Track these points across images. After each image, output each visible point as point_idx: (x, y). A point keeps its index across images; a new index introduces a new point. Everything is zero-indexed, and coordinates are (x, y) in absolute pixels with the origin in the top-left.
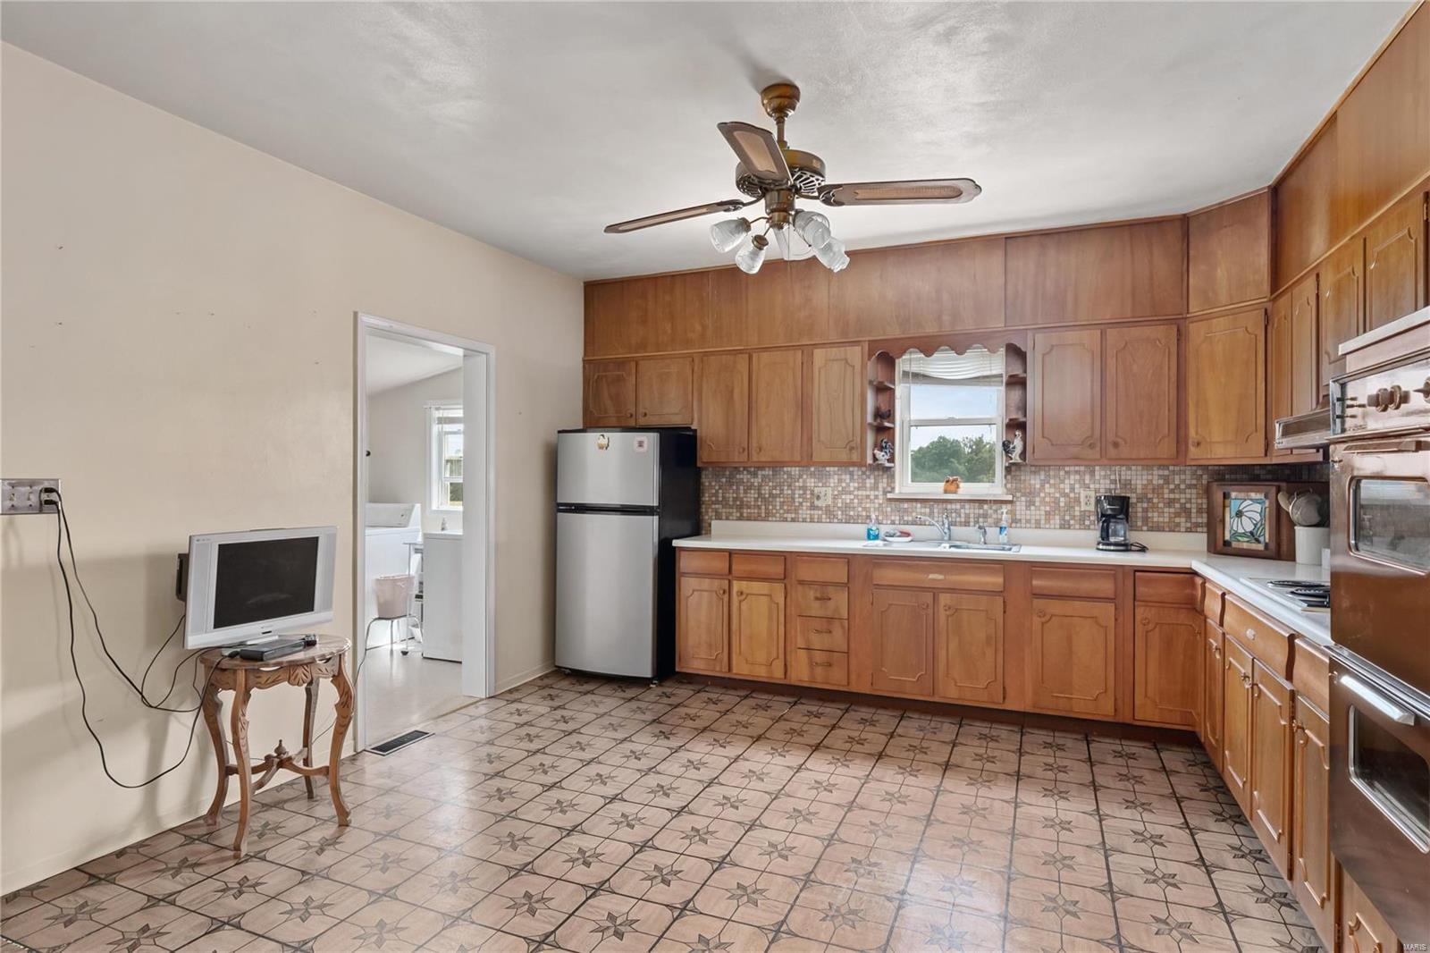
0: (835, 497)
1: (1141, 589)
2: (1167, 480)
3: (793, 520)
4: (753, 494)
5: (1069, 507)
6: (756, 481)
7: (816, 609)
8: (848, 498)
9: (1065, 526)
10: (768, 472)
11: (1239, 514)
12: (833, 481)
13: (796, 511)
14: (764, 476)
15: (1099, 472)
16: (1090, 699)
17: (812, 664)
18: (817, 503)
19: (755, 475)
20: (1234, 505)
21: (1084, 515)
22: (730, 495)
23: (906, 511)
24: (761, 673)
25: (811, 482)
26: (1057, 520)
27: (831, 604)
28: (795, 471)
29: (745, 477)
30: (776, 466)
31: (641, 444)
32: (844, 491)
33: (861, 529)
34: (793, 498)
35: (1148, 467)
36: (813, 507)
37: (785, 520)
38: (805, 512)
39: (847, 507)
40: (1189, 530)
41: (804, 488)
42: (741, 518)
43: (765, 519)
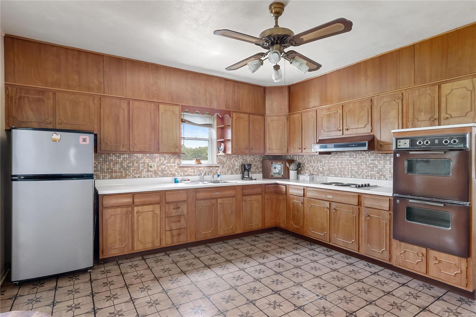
0: (158, 167)
1: (267, 190)
2: (254, 159)
3: (139, 177)
4: (118, 166)
5: (233, 168)
6: (120, 160)
7: (174, 213)
8: (163, 167)
9: (232, 173)
10: (126, 156)
11: (275, 168)
12: (157, 160)
13: (140, 173)
14: (124, 158)
15: (240, 157)
16: (256, 224)
17: (172, 236)
18: (150, 169)
19: (119, 157)
20: (274, 165)
21: (237, 170)
22: (105, 167)
23: (186, 171)
24: (149, 246)
25: (147, 161)
26: (230, 172)
27: (180, 210)
28: (140, 155)
29: (114, 158)
30: (130, 152)
31: (84, 140)
32: (162, 164)
33: (170, 179)
34: (139, 168)
35: (250, 155)
36: (148, 171)
37: (135, 177)
38: (144, 173)
39: (163, 170)
40: (259, 173)
41: (144, 163)
42: (111, 178)
43: (125, 178)
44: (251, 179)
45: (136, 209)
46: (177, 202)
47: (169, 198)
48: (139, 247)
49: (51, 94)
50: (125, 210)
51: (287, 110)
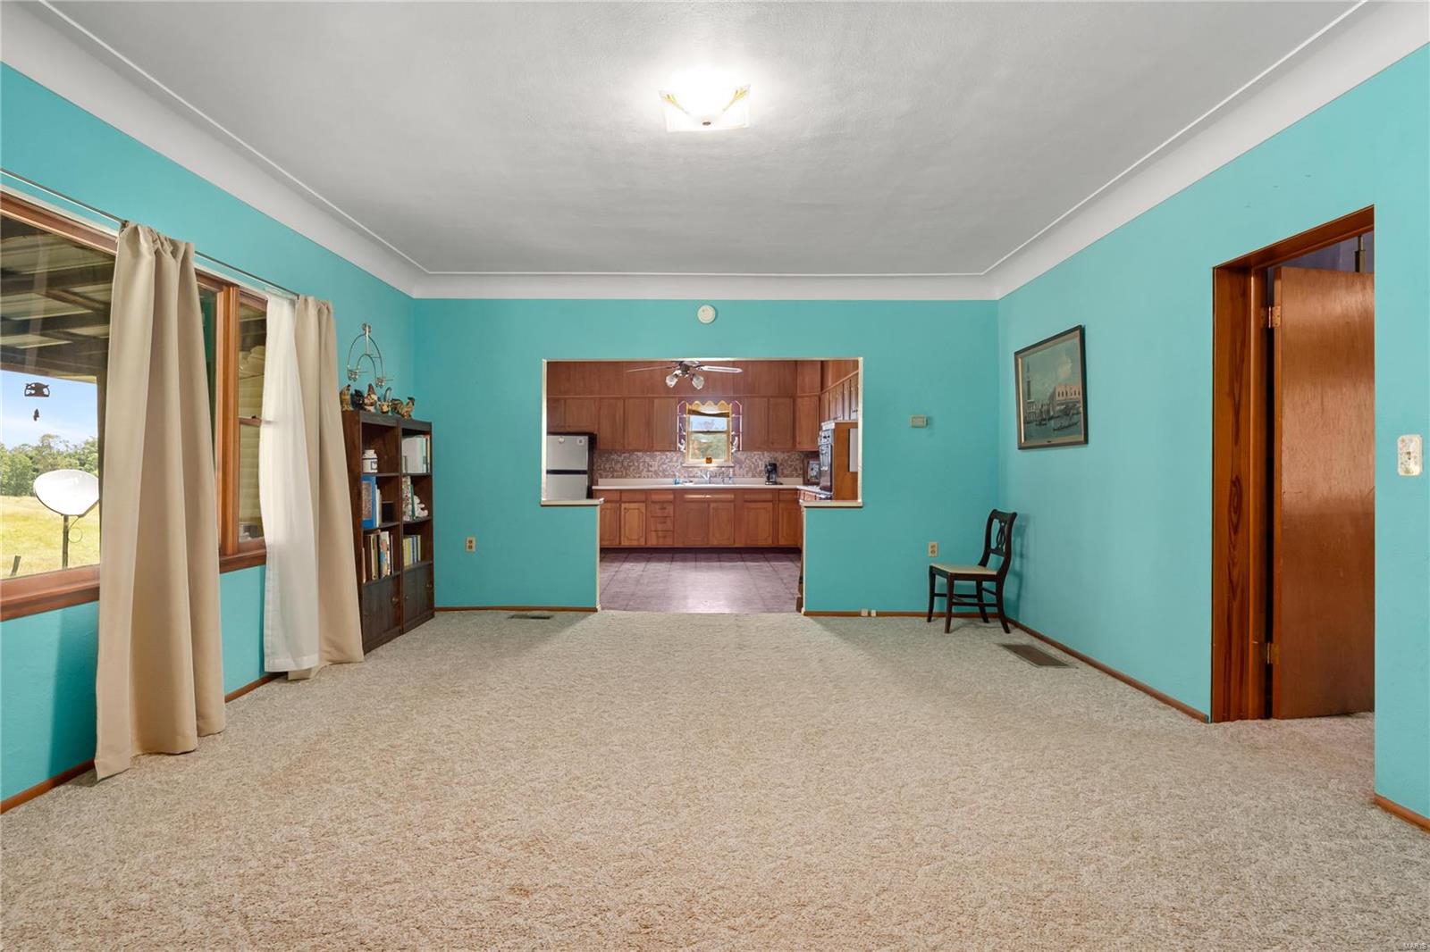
0: (659, 466)
1: (781, 497)
2: (789, 457)
3: (639, 477)
4: (619, 465)
5: (755, 468)
6: (621, 459)
7: (659, 513)
8: (665, 466)
9: (753, 476)
10: (627, 455)
11: (812, 469)
12: (658, 458)
13: (640, 473)
14: (625, 457)
15: (766, 454)
16: (764, 539)
17: (658, 537)
18: (651, 469)
19: (620, 456)
20: (810, 466)
21: (761, 471)
22: (607, 466)
23: (691, 472)
24: (635, 544)
25: (648, 459)
26: (750, 474)
27: (666, 511)
28: (640, 454)
29: (615, 457)
30: (632, 451)
31: (581, 442)
32: (664, 463)
33: (671, 480)
34: (639, 468)
35: (783, 452)
36: (649, 471)
37: (635, 477)
38: (644, 473)
39: (664, 471)
40: (797, 477)
41: (645, 462)
42: (613, 477)
43: (625, 477)
44: (776, 483)
45: (623, 505)
46: (663, 502)
47: (655, 497)
48: (625, 543)
49: (563, 401)
50: (614, 505)
51: (819, 389)
